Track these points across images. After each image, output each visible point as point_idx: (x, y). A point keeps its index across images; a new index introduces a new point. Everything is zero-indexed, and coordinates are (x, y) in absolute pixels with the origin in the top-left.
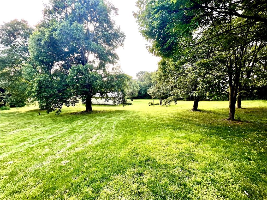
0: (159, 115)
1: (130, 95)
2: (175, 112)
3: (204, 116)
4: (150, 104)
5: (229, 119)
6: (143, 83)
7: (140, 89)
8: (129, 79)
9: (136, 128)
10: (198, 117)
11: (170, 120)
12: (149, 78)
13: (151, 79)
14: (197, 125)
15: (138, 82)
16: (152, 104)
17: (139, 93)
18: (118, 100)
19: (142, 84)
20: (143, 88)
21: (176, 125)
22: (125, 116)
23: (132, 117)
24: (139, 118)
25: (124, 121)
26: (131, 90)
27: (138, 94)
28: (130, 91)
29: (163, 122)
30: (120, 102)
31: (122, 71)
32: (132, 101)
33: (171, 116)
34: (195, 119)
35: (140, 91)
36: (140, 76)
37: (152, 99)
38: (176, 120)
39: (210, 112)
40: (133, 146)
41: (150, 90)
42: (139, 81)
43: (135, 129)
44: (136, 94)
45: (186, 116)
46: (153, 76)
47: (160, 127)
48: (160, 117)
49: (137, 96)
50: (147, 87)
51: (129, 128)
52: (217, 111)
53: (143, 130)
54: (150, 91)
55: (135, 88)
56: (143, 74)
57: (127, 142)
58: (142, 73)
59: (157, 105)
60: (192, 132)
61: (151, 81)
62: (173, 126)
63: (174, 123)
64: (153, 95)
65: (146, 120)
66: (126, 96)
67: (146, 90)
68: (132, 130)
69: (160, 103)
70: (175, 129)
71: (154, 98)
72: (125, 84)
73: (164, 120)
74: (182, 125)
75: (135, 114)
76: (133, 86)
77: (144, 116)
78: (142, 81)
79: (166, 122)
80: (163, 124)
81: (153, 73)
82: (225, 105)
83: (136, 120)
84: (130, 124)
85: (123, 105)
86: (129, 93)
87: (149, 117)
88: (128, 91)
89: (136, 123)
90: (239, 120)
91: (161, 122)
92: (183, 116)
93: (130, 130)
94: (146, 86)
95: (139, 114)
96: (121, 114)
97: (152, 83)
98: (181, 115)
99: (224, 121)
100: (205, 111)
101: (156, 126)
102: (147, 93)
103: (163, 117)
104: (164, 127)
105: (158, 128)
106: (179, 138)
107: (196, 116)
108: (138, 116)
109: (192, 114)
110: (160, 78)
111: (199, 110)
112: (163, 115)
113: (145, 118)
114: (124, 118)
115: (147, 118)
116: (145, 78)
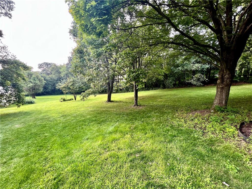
0: (77, 111)
1: (30, 90)
2: (92, 105)
3: (117, 105)
4: (62, 100)
5: (135, 106)
6: (50, 76)
7: (45, 83)
8: (26, 68)
9: (47, 134)
10: (113, 107)
11: (90, 115)
12: (57, 71)
13: (60, 73)
14: (117, 114)
15: (41, 75)
16: (64, 100)
17: (45, 88)
18: (5, 99)
19: (48, 77)
20: (50, 83)
21: (99, 118)
22: (23, 120)
23: (36, 119)
24: (50, 119)
25: (23, 129)
26: (31, 84)
27: (42, 89)
28: (29, 85)
29: (83, 119)
30: (11, 100)
31: (12, 54)
32: (35, 98)
33: (90, 110)
34: (112, 110)
35: (46, 86)
36: (45, 67)
37: (64, 94)
38: (97, 113)
39: (120, 102)
40: (50, 176)
41: (60, 84)
42: (44, 74)
43: (46, 136)
44: (40, 89)
45: (104, 107)
46: (63, 69)
47: (82, 125)
48: (79, 112)
49: (42, 92)
50: (55, 82)
51: (34, 139)
52: (124, 100)
53: (60, 136)
54: (60, 86)
55: (38, 82)
56: (49, 66)
57: (32, 171)
58: (47, 64)
59: (70, 100)
60: (116, 122)
61: (60, 75)
62: (96, 120)
63: (96, 117)
64: (65, 90)
65: (61, 119)
66: (22, 91)
67: (54, 85)
68: (40, 140)
69: (74, 98)
70: (99, 123)
71: (67, 93)
72: (19, 74)
73: (84, 115)
74: (104, 118)
75: (43, 115)
76: (34, 80)
77: (57, 115)
78: (48, 74)
79: (87, 117)
80: (83, 121)
81: (62, 66)
82: (132, 95)
83: (45, 122)
84: (34, 130)
85: (17, 105)
86: (28, 89)
87: (64, 116)
88: (25, 85)
89: (46, 127)
90: (140, 106)
91: (81, 119)
92: (102, 108)
93: (35, 142)
94: (55, 80)
95: (48, 114)
96: (14, 119)
97: (62, 77)
98: (100, 107)
99: (132, 107)
100: (117, 102)
101: (77, 124)
102: (57, 88)
103: (82, 112)
104: (86, 124)
105: (80, 126)
106: (111, 133)
107: (112, 107)
108: (46, 117)
109: (108, 105)
110: (75, 69)
111: (112, 101)
112: (80, 110)
113: (59, 117)
114: (22, 124)
115: (62, 117)
116: (52, 70)
